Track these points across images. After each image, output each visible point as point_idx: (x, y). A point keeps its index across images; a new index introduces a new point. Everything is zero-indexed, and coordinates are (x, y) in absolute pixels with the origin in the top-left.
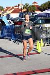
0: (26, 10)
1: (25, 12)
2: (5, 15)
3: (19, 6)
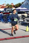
1: (7, 8)
3: (4, 5)
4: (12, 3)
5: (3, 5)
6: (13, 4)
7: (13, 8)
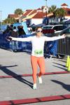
0: (52, 14)
2: (24, 20)
3: (42, 8)
5: (39, 9)
6: (66, 7)
7: (66, 17)
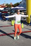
0: (7, 6)
4: (11, 3)
5: (3, 5)
7: (12, 7)
